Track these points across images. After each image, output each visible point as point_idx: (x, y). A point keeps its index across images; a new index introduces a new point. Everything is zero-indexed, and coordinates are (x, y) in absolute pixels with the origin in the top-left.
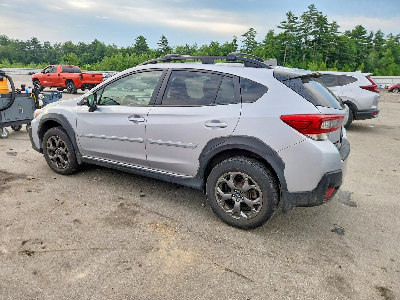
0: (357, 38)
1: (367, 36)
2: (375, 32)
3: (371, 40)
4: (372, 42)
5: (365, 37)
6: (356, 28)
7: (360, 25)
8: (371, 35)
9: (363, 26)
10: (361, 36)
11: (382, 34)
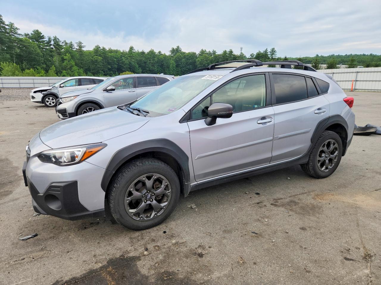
0: (38, 42)
1: (46, 41)
2: (53, 38)
3: (51, 45)
4: (52, 46)
5: (45, 41)
6: (34, 32)
7: (36, 29)
8: (49, 40)
9: (40, 31)
10: (41, 40)
11: (59, 40)
